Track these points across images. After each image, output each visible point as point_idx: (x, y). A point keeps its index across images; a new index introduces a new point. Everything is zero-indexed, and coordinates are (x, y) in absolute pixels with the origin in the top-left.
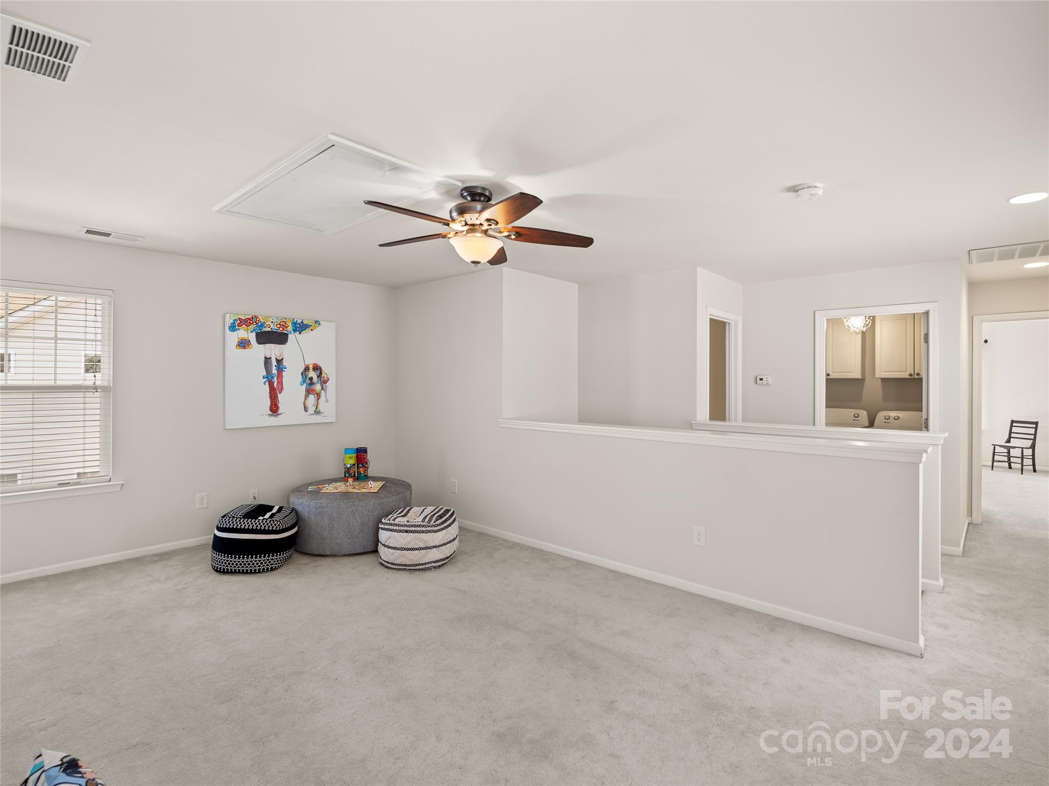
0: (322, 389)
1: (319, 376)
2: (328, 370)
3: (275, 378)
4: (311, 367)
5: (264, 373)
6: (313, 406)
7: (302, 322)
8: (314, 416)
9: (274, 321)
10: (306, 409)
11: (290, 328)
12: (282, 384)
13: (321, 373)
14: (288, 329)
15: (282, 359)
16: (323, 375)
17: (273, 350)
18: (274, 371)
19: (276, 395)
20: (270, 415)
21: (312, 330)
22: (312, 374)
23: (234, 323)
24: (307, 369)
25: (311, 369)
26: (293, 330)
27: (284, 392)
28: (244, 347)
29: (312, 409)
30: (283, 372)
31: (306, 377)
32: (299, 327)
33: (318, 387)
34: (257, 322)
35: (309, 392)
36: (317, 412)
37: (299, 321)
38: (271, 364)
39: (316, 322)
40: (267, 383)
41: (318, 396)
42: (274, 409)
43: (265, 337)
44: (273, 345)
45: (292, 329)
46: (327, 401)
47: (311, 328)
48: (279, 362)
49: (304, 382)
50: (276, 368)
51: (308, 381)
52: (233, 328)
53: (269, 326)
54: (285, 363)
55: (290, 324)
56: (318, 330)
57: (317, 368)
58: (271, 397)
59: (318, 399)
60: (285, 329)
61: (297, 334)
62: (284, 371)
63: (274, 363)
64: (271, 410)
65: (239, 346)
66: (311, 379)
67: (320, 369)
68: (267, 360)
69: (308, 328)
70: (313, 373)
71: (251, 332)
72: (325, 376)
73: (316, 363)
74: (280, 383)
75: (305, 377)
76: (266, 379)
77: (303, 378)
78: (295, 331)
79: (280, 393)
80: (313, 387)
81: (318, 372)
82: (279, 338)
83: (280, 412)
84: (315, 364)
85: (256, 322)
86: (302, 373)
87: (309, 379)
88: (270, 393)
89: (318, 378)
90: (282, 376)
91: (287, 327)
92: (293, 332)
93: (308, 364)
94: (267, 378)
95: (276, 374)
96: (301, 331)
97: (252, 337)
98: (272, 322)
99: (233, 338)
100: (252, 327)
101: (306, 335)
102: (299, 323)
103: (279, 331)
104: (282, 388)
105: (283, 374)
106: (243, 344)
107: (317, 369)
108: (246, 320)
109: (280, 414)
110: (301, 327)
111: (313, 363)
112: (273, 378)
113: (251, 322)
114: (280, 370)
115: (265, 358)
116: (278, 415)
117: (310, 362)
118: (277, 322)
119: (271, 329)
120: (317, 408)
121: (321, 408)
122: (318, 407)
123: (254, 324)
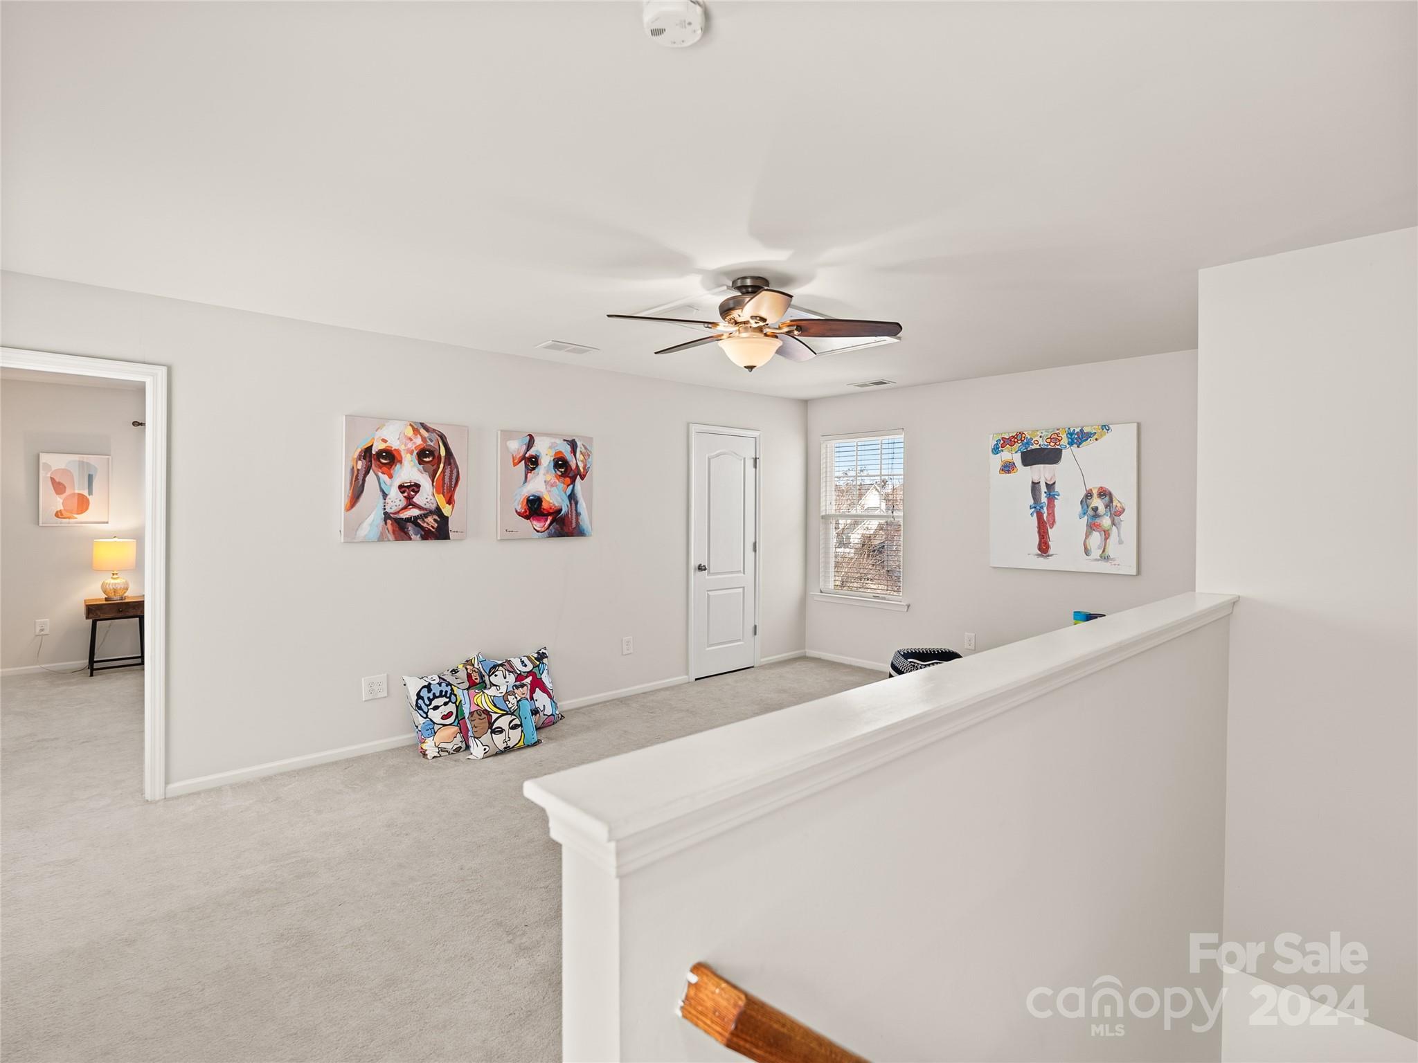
0: (1113, 523)
1: (1108, 506)
2: (1125, 496)
3: (1045, 509)
4: (1095, 492)
5: (1031, 502)
6: (1099, 549)
7: (1082, 430)
8: (1100, 562)
9: (1043, 435)
10: (1087, 552)
11: (1065, 441)
12: (1054, 516)
13: (1111, 501)
14: (1062, 443)
15: (1054, 483)
16: (1114, 504)
17: (1042, 472)
18: (1044, 499)
19: (1046, 531)
20: (1038, 555)
21: (1096, 440)
22: (1097, 502)
23: (997, 444)
24: (1089, 495)
25: (1095, 495)
26: (1068, 444)
27: (1055, 526)
28: (1008, 472)
29: (1096, 553)
30: (1056, 501)
31: (1088, 507)
32: (1076, 439)
33: (1106, 522)
34: (1023, 439)
35: (1092, 527)
36: (1104, 557)
37: (1078, 430)
38: (1040, 490)
39: (1103, 427)
40: (1035, 514)
41: (1107, 534)
42: (1044, 548)
43: (1033, 457)
44: (1042, 465)
45: (1067, 442)
46: (1121, 542)
47: (1095, 437)
48: (1050, 487)
49: (1085, 514)
50: (1045, 495)
51: (1091, 512)
52: (996, 450)
53: (1036, 442)
54: (1057, 488)
55: (1064, 436)
56: (1107, 438)
57: (1103, 493)
58: (1039, 532)
59: (1106, 539)
60: (1058, 444)
61: (1074, 447)
62: (1057, 499)
63: (1044, 488)
64: (1040, 549)
65: (1003, 470)
66: (1095, 509)
67: (1110, 495)
68: (1035, 485)
69: (1090, 437)
70: (1099, 500)
71: (1016, 452)
72: (1119, 505)
73: (1103, 486)
74: (1052, 514)
75: (1086, 507)
76: (1033, 509)
77: (1082, 508)
78: (1071, 444)
79: (1051, 528)
80: (1098, 521)
81: (1107, 498)
82: (1049, 456)
83: (1051, 552)
84: (1102, 488)
85: (1021, 440)
86: (1082, 501)
87: (1093, 509)
88: (1039, 527)
89: (1106, 508)
90: (1054, 506)
91: (1060, 441)
92: (1068, 446)
93: (1091, 488)
94: (1035, 507)
95: (1046, 502)
96: (1080, 444)
97: (1017, 459)
98: (1041, 437)
99: (997, 461)
100: (1017, 446)
101: (1088, 446)
102: (1078, 432)
103: (1049, 447)
104: (1054, 521)
105: (1055, 503)
106: (1008, 468)
107: (1105, 495)
108: (1010, 439)
109: (1051, 555)
110: (1079, 438)
111: (1099, 486)
112: (1042, 507)
113: (1016, 440)
114: (1051, 498)
115: (1033, 482)
116: (1049, 556)
117: (1094, 485)
118: (1048, 435)
119: (1040, 446)
120: (1104, 551)
121: (1111, 551)
122: (1106, 550)
123: (1019, 442)
